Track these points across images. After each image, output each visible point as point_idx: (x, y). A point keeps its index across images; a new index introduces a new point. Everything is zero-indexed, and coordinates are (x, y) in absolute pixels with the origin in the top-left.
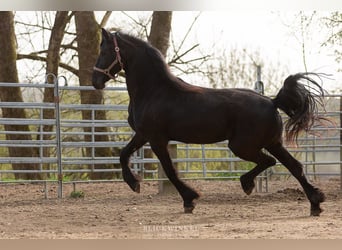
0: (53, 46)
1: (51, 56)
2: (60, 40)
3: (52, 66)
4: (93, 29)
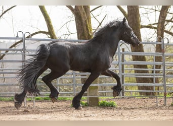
0: (161, 21)
1: (160, 26)
2: (165, 17)
3: (160, 32)
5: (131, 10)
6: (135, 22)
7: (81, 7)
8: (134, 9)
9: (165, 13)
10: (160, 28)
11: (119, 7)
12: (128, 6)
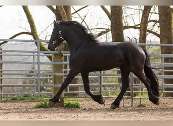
0: (143, 21)
1: (142, 26)
2: (147, 17)
3: (143, 32)
4: (168, 11)
5: (115, 10)
6: (118, 23)
7: (61, 7)
8: (117, 10)
9: (147, 13)
10: (143, 28)
11: (103, 7)
12: (111, 6)
